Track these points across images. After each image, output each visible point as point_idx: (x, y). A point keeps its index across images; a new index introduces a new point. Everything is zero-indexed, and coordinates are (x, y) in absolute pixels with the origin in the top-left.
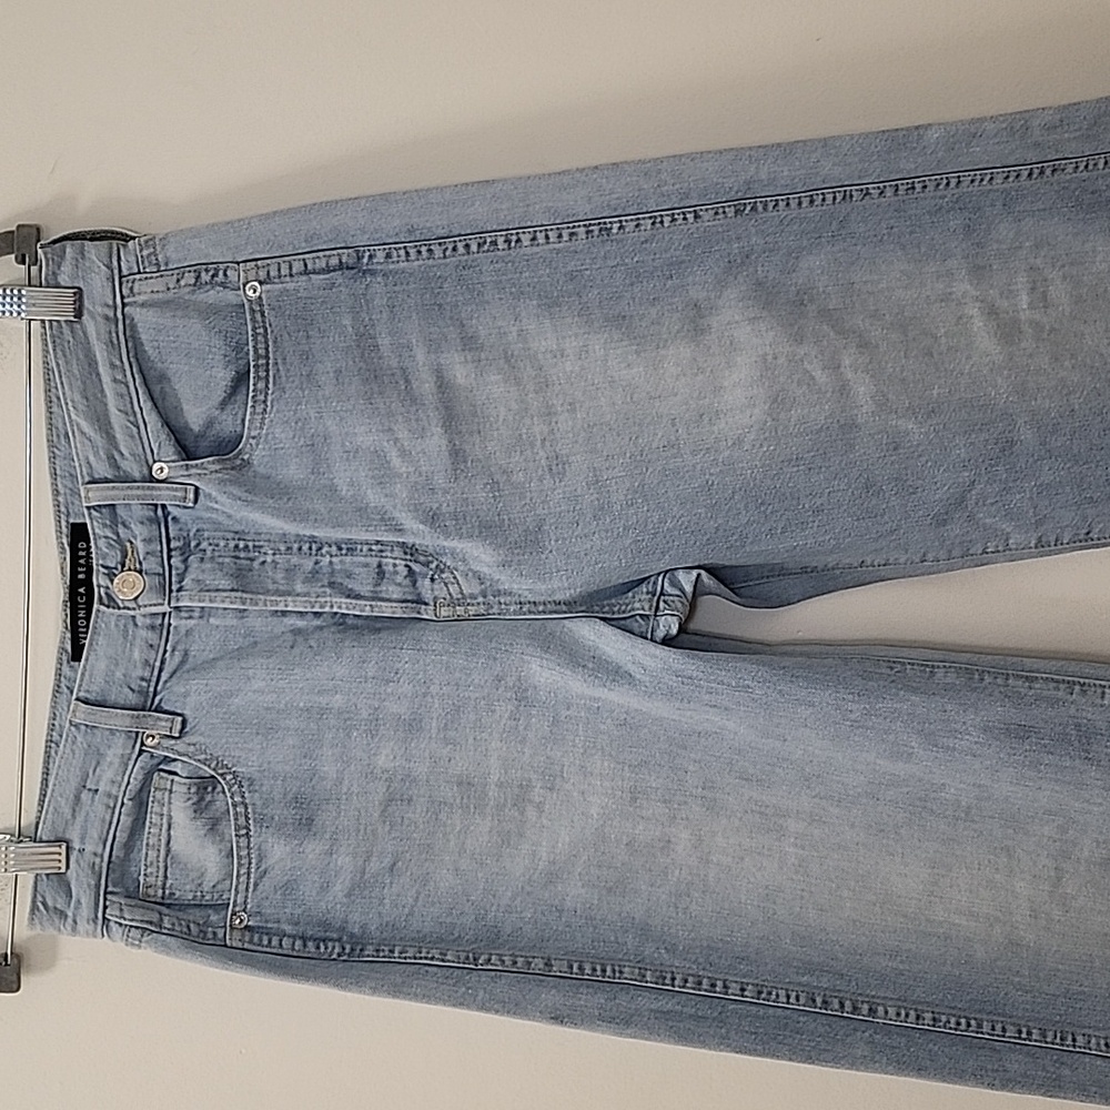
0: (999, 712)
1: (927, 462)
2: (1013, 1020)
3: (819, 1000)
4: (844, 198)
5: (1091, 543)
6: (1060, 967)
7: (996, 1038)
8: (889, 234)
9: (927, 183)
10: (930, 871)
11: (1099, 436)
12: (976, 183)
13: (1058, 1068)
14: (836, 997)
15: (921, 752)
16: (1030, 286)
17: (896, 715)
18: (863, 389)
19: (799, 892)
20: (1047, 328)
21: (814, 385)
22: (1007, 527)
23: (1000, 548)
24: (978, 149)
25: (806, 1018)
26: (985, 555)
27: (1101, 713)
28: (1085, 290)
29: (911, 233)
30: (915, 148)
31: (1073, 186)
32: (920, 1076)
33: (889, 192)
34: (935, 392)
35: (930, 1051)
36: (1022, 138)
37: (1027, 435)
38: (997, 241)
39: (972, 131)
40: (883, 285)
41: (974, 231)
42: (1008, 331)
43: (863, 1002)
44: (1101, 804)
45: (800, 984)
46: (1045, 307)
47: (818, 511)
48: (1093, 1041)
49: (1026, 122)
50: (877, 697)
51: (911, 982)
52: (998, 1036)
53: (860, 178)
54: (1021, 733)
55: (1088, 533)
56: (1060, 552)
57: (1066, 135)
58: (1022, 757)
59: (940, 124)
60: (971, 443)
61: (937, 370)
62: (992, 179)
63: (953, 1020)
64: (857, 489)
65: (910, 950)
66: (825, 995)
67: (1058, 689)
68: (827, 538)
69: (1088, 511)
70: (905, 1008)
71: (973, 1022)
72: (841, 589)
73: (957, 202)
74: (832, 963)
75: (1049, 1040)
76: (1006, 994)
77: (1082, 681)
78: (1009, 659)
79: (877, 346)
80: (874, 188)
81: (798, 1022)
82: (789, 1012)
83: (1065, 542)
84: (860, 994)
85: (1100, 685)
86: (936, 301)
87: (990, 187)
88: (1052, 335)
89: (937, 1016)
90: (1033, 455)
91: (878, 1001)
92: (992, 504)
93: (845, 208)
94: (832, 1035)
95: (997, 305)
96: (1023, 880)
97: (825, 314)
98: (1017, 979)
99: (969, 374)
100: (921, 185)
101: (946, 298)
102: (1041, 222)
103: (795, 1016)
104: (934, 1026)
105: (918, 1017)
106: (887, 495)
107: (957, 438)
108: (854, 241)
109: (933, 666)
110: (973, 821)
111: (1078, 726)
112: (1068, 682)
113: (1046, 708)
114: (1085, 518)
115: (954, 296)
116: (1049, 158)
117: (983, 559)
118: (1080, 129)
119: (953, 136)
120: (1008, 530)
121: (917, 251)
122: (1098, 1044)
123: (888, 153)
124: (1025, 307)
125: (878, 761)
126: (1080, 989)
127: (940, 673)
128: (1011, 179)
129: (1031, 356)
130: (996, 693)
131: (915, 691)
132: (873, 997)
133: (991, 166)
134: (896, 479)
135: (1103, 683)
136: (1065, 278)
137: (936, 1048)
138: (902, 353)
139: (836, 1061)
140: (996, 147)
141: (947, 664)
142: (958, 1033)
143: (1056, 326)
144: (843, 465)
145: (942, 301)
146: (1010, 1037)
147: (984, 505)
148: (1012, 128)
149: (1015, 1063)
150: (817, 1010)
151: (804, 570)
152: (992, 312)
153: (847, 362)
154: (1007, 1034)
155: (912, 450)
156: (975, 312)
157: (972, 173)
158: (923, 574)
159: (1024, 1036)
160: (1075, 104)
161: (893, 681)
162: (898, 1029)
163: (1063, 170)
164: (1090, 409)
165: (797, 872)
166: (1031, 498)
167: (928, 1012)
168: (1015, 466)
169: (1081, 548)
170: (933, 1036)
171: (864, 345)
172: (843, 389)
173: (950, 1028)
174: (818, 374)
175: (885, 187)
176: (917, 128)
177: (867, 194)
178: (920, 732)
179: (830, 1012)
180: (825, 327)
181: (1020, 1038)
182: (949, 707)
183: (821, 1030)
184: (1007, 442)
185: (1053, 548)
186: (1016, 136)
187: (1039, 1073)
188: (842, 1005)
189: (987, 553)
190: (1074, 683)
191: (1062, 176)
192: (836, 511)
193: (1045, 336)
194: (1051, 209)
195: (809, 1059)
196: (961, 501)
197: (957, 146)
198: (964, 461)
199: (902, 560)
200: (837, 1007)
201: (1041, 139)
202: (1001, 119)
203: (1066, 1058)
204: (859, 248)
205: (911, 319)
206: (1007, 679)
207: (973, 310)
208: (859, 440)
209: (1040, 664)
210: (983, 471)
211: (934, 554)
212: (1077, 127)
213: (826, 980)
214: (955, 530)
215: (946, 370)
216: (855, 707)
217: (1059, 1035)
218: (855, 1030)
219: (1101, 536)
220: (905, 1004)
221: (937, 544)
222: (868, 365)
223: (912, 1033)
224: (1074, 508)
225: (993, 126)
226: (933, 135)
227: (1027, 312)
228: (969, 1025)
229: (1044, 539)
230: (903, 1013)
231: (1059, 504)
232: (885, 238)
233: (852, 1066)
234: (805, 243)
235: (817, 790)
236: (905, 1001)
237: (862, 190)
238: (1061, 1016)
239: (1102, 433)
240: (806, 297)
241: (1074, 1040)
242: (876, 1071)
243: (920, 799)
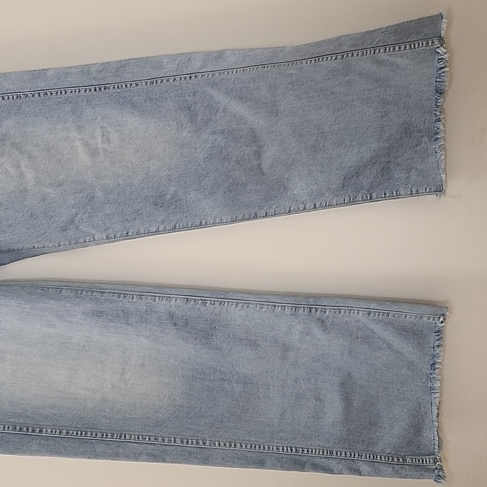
0: (89, 306)
1: (57, 205)
2: (101, 431)
3: (18, 428)
4: (17, 97)
5: (129, 237)
6: (122, 408)
7: (93, 438)
8: (40, 112)
9: (52, 92)
10: (69, 372)
11: (129, 195)
12: (73, 92)
13: (118, 448)
14: (25, 426)
15: (59, 323)
16: (102, 134)
17: (45, 309)
18: (30, 175)
19: (13, 384)
20: (110, 151)
21: (9, 174)
22: (93, 231)
23: (91, 240)
24: (70, 79)
25: (11, 436)
26: (85, 243)
27: (132, 305)
28: (125, 136)
29: (49, 112)
30: (43, 78)
31: (115, 95)
32: (59, 456)
33: (36, 95)
34: (61, 177)
35: (64, 446)
36: (88, 75)
37: (99, 194)
38: (86, 116)
39: (66, 72)
40: (39, 133)
41: (76, 112)
42: (93, 152)
43: (37, 428)
44: (137, 342)
45: (10, 422)
46: (108, 143)
47: (10, 226)
48: (133, 436)
49: (89, 69)
50: (36, 302)
51: (59, 418)
52: (94, 437)
53: (22, 89)
54: (99, 314)
55: (127, 233)
56: (116, 241)
57: (106, 75)
58: (101, 324)
59: (53, 69)
60: (76, 198)
61: (63, 168)
62: (79, 91)
63: (75, 432)
64: (27, 216)
65: (59, 405)
66: (21, 426)
67: (113, 296)
68: (15, 237)
69: (127, 224)
70: (55, 429)
71: (83, 433)
72: (27, 258)
73: (67, 100)
74: (25, 412)
75: (115, 437)
76: (99, 420)
77: (124, 292)
78: (95, 285)
79: (37, 158)
80: (29, 94)
81: (8, 438)
82: (4, 434)
83: (118, 237)
84: (37, 425)
85: (132, 294)
86: (63, 139)
87: (79, 94)
88: (111, 154)
89: (68, 431)
90: (102, 203)
91: (44, 427)
92: (86, 222)
93: (19, 101)
94: (22, 442)
95: (88, 142)
96: (108, 373)
97: (13, 145)
98: (104, 414)
99: (76, 169)
100: (49, 93)
101: (67, 139)
102: (103, 109)
103: (7, 435)
104: (67, 435)
105: (60, 432)
106: (41, 219)
107: (70, 195)
108: (25, 115)
109: (62, 289)
110: (86, 351)
111: (123, 311)
112: (119, 293)
113: (109, 304)
114: (125, 227)
115: (70, 138)
116: (102, 83)
117: (85, 244)
118: (112, 72)
119: (58, 74)
120: (94, 233)
121: (52, 119)
122: (135, 438)
123: (32, 79)
124: (100, 142)
125: (42, 328)
126: (130, 416)
127: (64, 291)
128: (88, 91)
129: (102, 162)
130: (87, 299)
131: (52, 299)
132: (42, 425)
133: (78, 86)
134: (44, 213)
135: (133, 293)
136: (116, 131)
137: (67, 444)
138: (48, 161)
139: (24, 452)
140: (78, 78)
141: (68, 288)
142: (77, 437)
143: (113, 150)
144: (21, 207)
145: (65, 140)
146: (99, 438)
147: (82, 223)
148: (83, 71)
149: (100, 448)
150: (17, 432)
151: (9, 251)
152: (86, 144)
153: (23, 165)
154: (98, 436)
155: (51, 200)
156: (79, 144)
157: (71, 89)
158: (61, 251)
159: (104, 437)
160: (108, 62)
161: (43, 295)
162: (52, 438)
163: (109, 88)
164: (126, 184)
165: (11, 376)
166: (102, 220)
167: (64, 430)
168: (94, 207)
169: (125, 239)
170: (65, 439)
171: (31, 157)
172: (21, 176)
173: (74, 436)
174: (10, 169)
175: (34, 93)
176: (43, 70)
177: (27, 96)
178: (56, 316)
179: (22, 433)
180: (14, 150)
181: (103, 438)
182: (67, 305)
183: (18, 440)
184: (91, 197)
185: (113, 239)
186: (86, 75)
187: (110, 451)
188: (28, 430)
189: (86, 242)
190: (121, 293)
191: (109, 90)
192: (18, 226)
193: (109, 154)
194: (107, 103)
195: (11, 453)
196: (72, 221)
197: (61, 78)
198: (73, 205)
199: (50, 245)
200: (25, 430)
201: (96, 76)
202: (78, 67)
203: (121, 444)
204: (27, 117)
205: (52, 147)
206: (92, 293)
207: (78, 143)
208: (28, 197)
209: (108, 286)
210: (81, 209)
211: (63, 243)
212: (110, 71)
213: (22, 420)
214: (71, 233)
215: (66, 168)
216: (27, 306)
217: (119, 435)
218: (32, 439)
219: (133, 234)
220: (55, 427)
221: (63, 239)
222: (32, 166)
223: (58, 439)
224: (120, 223)
225: (75, 70)
226: (51, 73)
227: (102, 145)
228: (82, 434)
229: (109, 236)
230: (54, 431)
231: (113, 222)
232: (39, 114)
233: (31, 454)
234: (4, 115)
235: (18, 342)
236: (56, 426)
237: (24, 94)
238: (121, 427)
239: (130, 193)
240: (6, 137)
241: (125, 437)
242: (40, 455)
243: (63, 343)
